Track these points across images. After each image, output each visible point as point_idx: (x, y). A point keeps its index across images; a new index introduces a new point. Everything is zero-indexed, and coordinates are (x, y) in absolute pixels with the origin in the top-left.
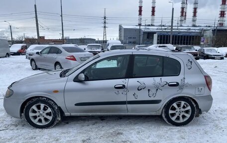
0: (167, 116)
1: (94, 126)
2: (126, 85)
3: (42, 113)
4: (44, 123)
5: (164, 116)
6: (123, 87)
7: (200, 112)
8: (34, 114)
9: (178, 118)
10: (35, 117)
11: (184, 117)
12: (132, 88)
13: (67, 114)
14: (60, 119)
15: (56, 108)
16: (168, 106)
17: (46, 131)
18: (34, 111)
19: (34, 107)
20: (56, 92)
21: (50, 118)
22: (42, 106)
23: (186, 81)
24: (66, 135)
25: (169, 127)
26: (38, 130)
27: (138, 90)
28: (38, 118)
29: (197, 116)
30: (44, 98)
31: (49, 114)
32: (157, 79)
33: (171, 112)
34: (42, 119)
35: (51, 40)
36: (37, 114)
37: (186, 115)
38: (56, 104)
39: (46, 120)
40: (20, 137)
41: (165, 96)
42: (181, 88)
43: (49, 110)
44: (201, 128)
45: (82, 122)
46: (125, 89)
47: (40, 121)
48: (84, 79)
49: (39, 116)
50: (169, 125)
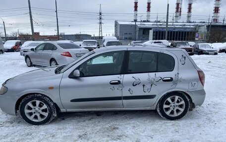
0: (162, 111)
1: (90, 122)
2: (121, 81)
3: (37, 110)
4: (40, 120)
5: (158, 111)
6: (119, 83)
7: (193, 106)
8: (30, 111)
9: (172, 113)
10: (31, 114)
11: (178, 111)
12: (128, 84)
13: (63, 110)
14: (55, 115)
15: (52, 104)
16: (163, 100)
17: (42, 127)
18: (29, 108)
19: (30, 104)
20: (51, 88)
21: (46, 114)
22: (38, 102)
23: (180, 77)
24: (62, 131)
25: (163, 121)
26: (34, 127)
27: (133, 85)
28: (34, 115)
29: (191, 110)
30: (39, 95)
31: (45, 111)
32: (152, 75)
33: (165, 106)
34: (38, 115)
35: (46, 36)
36: (33, 111)
37: (180, 109)
38: (51, 101)
39: (42, 116)
40: (16, 134)
41: (160, 91)
42: (175, 83)
43: (45, 107)
44: (195, 121)
46: (120, 85)
47: (36, 117)
48: (79, 76)
49: (34, 113)
50: (164, 119)
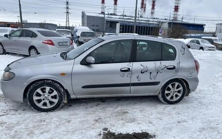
0: (163, 97)
2: (131, 68)
3: (46, 96)
4: (49, 106)
5: (160, 96)
6: (129, 70)
7: (189, 91)
8: (38, 98)
9: (172, 98)
10: (39, 101)
11: (177, 96)
12: (137, 71)
13: (73, 97)
14: (66, 102)
15: (63, 91)
16: (165, 87)
17: (52, 114)
18: (38, 95)
19: (39, 91)
20: (63, 74)
21: (56, 101)
22: (48, 89)
23: (181, 65)
25: (164, 106)
26: (43, 114)
27: (142, 73)
28: (43, 102)
29: (187, 95)
30: (50, 81)
31: (55, 97)
32: (158, 63)
33: (167, 92)
34: (48, 102)
36: (42, 98)
37: (178, 94)
38: (62, 86)
39: (51, 103)
40: (28, 121)
41: (164, 78)
42: (177, 71)
43: (55, 93)
44: (190, 105)
45: (85, 104)
46: (130, 72)
48: (94, 62)
49: (44, 100)
50: (164, 104)
